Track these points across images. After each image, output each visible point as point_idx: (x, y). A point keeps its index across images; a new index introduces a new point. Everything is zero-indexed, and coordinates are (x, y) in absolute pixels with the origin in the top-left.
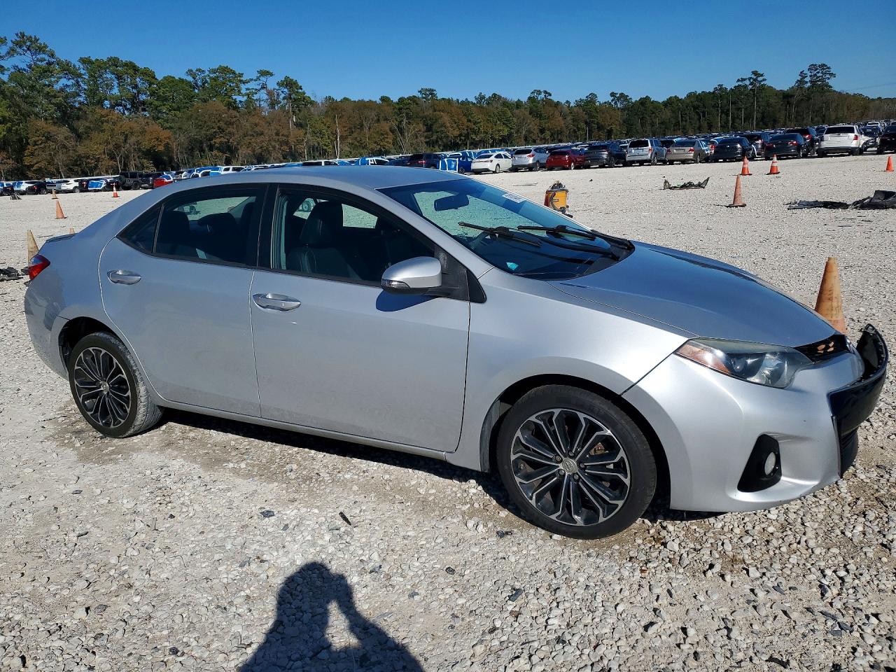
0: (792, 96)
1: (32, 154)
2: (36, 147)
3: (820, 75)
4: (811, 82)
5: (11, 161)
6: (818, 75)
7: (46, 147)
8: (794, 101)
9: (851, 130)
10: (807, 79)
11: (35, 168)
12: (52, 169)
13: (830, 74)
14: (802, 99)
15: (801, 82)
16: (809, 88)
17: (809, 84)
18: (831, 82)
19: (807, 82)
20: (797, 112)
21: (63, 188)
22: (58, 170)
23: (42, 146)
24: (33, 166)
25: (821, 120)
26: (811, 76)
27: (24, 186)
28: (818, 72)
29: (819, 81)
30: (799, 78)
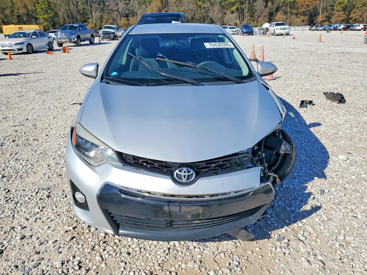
1: (354, 13)
2: (358, 9)
5: (344, 16)
7: (361, 9)
11: (353, 19)
12: (361, 19)
21: (356, 28)
22: (363, 20)
23: (360, 9)
24: (353, 18)
27: (342, 26)
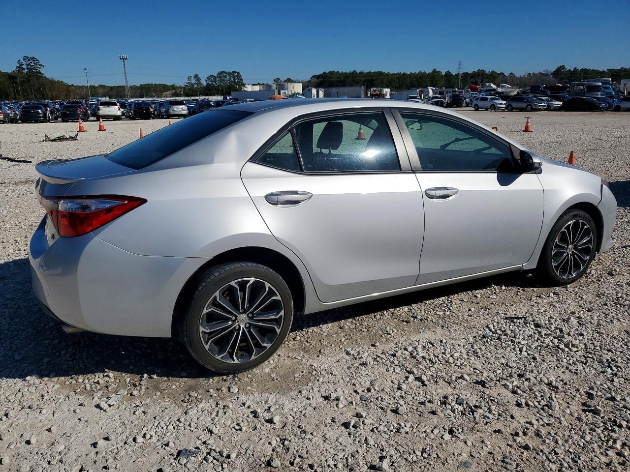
0: (16, 78)
3: (32, 64)
4: (27, 69)
6: (31, 64)
8: (18, 81)
9: (114, 104)
10: (24, 66)
13: (40, 65)
14: (24, 81)
15: (20, 67)
16: (27, 74)
17: (26, 70)
18: (42, 70)
19: (24, 69)
20: (23, 89)
25: (42, 97)
26: (26, 64)
28: (31, 63)
29: (33, 69)
30: (18, 65)
